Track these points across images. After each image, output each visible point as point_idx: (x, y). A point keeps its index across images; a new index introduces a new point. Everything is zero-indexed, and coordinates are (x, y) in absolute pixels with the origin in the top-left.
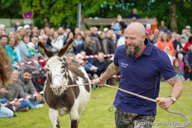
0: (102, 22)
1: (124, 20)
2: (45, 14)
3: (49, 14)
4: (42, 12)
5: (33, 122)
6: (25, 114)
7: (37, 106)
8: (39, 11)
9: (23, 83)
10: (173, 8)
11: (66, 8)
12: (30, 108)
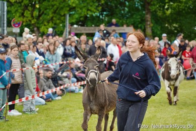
0: (85, 30)
2: (35, 23)
3: (38, 23)
4: (33, 22)
7: (57, 98)
8: (30, 21)
10: (148, 17)
11: (54, 18)
12: (52, 99)
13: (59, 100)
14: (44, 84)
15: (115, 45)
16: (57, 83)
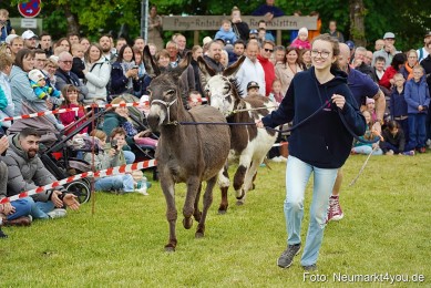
0: (198, 23)
1: (247, 20)
2: (67, 5)
3: (77, 5)
5: (42, 250)
6: (25, 231)
7: (53, 214)
9: (21, 160)
12: (36, 218)
13: (58, 218)
14: (16, 170)
15: (253, 61)
16: (65, 165)
